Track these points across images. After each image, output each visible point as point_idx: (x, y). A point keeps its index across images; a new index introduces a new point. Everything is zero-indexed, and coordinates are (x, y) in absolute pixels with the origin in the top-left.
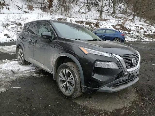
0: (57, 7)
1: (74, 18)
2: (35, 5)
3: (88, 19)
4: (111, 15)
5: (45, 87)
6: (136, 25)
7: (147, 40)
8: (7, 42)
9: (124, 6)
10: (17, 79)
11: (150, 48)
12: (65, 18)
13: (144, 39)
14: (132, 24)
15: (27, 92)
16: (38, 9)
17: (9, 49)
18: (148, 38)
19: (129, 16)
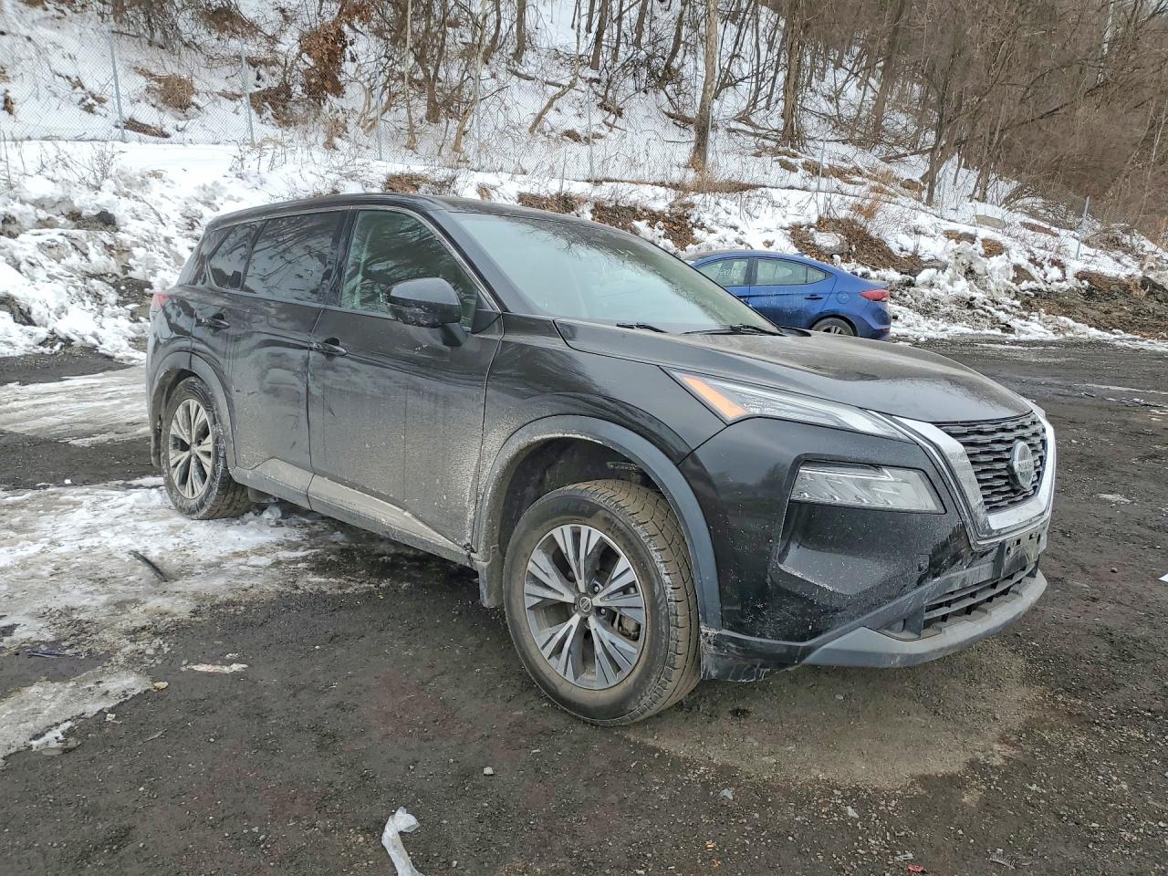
0: (371, 89)
1: (505, 177)
2: (205, 73)
3: (608, 180)
4: (776, 152)
5: (415, 659)
6: (952, 226)
7: (1036, 329)
8: (18, 352)
9: (864, 84)
10: (195, 613)
11: (1069, 388)
12: (442, 174)
13: (1016, 323)
14: (924, 220)
15: (303, 695)
16: (232, 105)
17: (53, 408)
18: (1044, 315)
19: (898, 157)
